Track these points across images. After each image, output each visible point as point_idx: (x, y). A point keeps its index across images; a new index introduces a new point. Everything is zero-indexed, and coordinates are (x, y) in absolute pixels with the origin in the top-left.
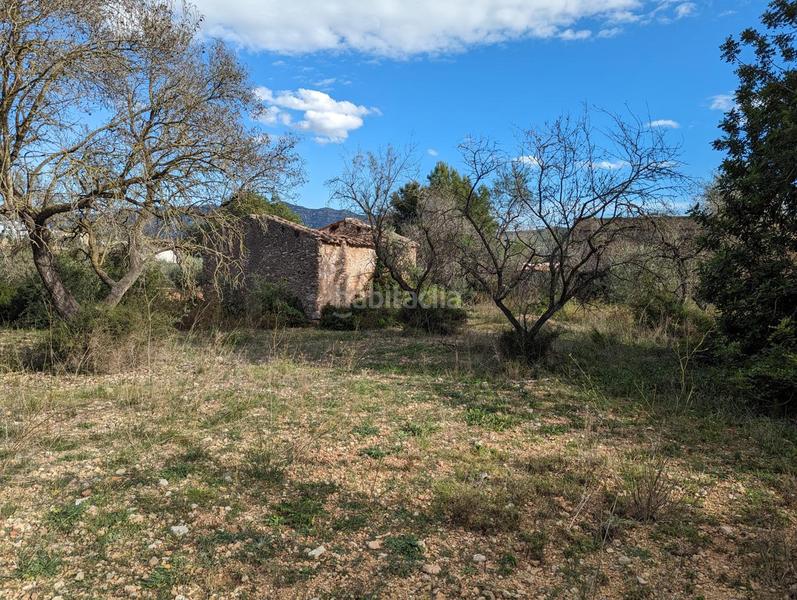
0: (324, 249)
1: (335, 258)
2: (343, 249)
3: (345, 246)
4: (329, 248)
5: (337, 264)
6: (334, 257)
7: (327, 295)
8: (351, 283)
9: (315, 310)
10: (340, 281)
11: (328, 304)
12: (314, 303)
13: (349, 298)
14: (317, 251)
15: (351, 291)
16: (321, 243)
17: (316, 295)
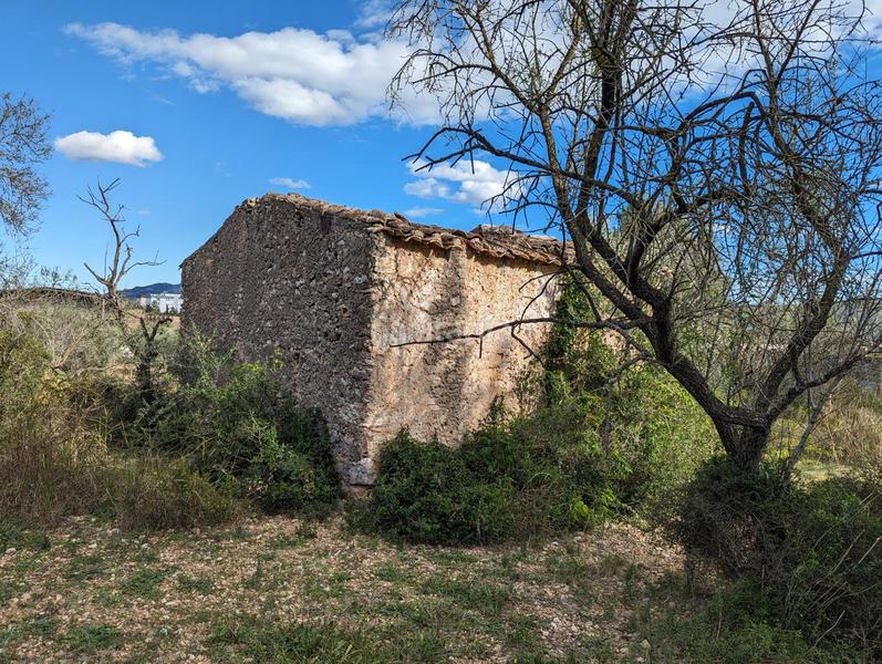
0: (390, 263)
1: (428, 293)
2: (456, 268)
3: (463, 259)
4: (409, 262)
5: (437, 310)
6: (427, 289)
7: (399, 407)
8: (479, 372)
9: (358, 455)
10: (445, 364)
11: (403, 433)
12: (356, 432)
13: (475, 416)
14: (367, 266)
15: (479, 394)
16: (382, 242)
17: (364, 407)
